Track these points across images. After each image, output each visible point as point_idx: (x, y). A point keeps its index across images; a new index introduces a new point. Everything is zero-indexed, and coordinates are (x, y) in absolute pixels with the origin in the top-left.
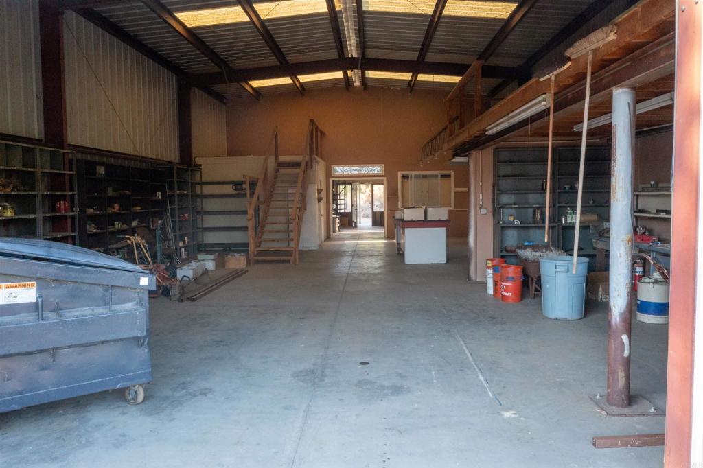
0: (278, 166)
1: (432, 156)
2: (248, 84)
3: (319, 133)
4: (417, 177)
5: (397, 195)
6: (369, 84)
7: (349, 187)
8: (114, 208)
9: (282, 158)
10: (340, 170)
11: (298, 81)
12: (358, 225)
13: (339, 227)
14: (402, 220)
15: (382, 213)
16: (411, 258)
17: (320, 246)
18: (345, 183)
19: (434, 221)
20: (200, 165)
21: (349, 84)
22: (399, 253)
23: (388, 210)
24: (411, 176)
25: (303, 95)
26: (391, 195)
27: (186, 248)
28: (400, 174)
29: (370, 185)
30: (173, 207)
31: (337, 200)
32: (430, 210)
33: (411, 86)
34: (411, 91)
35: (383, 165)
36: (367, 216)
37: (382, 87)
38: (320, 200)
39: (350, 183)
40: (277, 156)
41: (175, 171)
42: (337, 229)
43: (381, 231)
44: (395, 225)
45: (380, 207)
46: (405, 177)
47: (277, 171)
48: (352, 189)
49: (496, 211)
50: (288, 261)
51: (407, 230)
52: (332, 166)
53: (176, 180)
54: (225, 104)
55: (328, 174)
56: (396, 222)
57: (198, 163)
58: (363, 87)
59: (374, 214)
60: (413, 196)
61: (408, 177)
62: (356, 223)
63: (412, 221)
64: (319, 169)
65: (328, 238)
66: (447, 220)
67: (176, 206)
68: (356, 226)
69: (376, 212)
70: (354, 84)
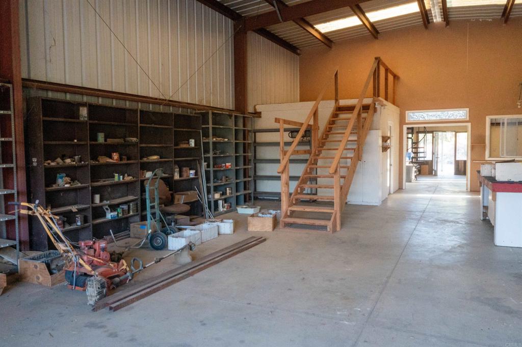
0: (337, 111)
2: (314, 28)
3: (391, 77)
4: (511, 124)
5: (484, 143)
6: (453, 17)
7: (429, 136)
8: (111, 157)
9: (343, 103)
10: (416, 116)
11: (367, 19)
12: (439, 173)
13: (416, 177)
14: (491, 179)
15: (465, 162)
17: (384, 201)
18: (425, 131)
20: (260, 113)
21: (428, 20)
22: (484, 220)
23: (472, 160)
24: (503, 124)
25: (376, 38)
26: (477, 143)
27: (225, 201)
28: (488, 120)
29: (454, 133)
30: (208, 155)
31: (417, 148)
33: (507, 11)
34: (506, 21)
35: (468, 109)
36: (451, 163)
37: (468, 21)
38: (385, 149)
39: (432, 132)
40: (336, 100)
41: (210, 116)
42: (413, 177)
43: (463, 181)
44: (481, 183)
45: (463, 155)
46: (494, 124)
47: (335, 115)
48: (433, 137)
50: (324, 228)
52: (407, 112)
53: (211, 126)
55: (402, 121)
56: (482, 180)
57: (258, 110)
58: (445, 23)
59: (457, 163)
60: (505, 144)
61: (498, 124)
62: (436, 172)
64: (387, 116)
65: (400, 189)
67: (211, 155)
68: (436, 175)
69: (458, 161)
70: (435, 20)
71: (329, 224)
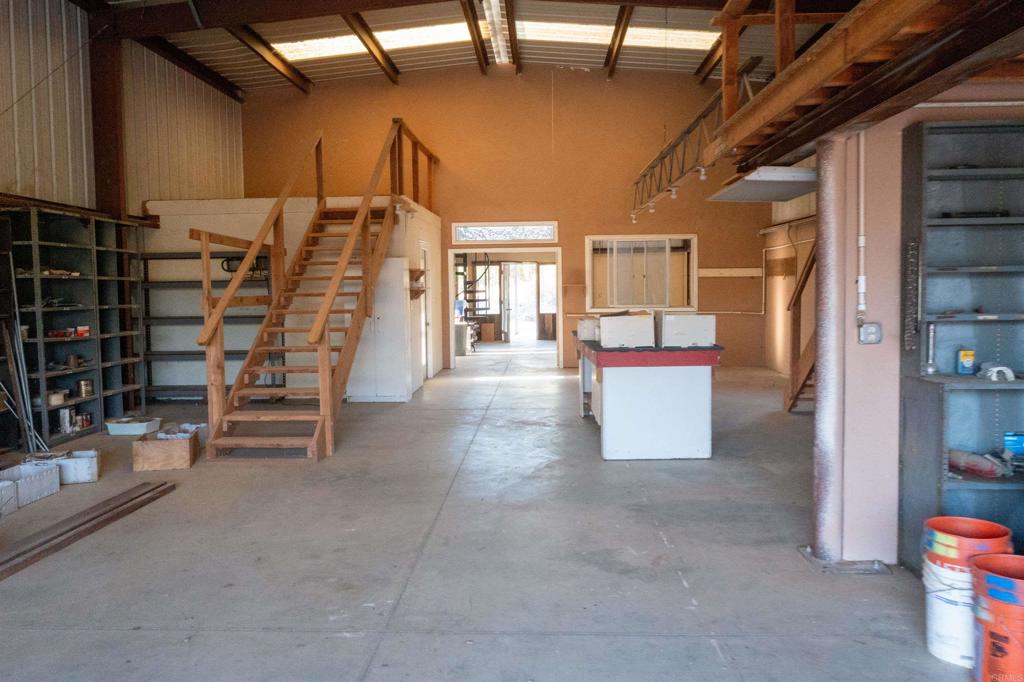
0: (321, 218)
1: (663, 195)
2: (271, 49)
3: (422, 159)
4: (623, 250)
5: (584, 282)
6: (528, 58)
7: (494, 270)
9: (333, 203)
10: (471, 233)
11: (377, 44)
12: (512, 337)
13: (472, 345)
14: (595, 345)
15: (554, 316)
16: (619, 443)
17: (418, 393)
18: (487, 261)
19: (679, 349)
20: (157, 218)
21: (486, 59)
23: (565, 313)
24: (612, 250)
25: (394, 82)
26: (573, 283)
27: (78, 409)
28: (588, 242)
29: (535, 265)
30: (30, 309)
31: (473, 292)
32: (669, 321)
33: (612, 57)
34: (610, 75)
35: (556, 223)
36: (532, 319)
37: (552, 67)
38: (415, 293)
39: (498, 263)
40: (320, 198)
41: (34, 221)
42: (468, 346)
43: (552, 351)
44: (579, 352)
45: (551, 306)
46: (599, 250)
47: (318, 227)
48: (501, 272)
49: (913, 333)
50: (300, 452)
51: (609, 373)
52: (454, 225)
53: (35, 242)
54: (241, 100)
55: (446, 242)
56: (580, 346)
57: (152, 212)
58: (515, 66)
59: (542, 318)
60: (615, 285)
61: (604, 251)
62: (507, 335)
63: (623, 350)
64: (418, 232)
65: (446, 368)
66: (716, 348)
67: (38, 308)
68: (507, 341)
69: (544, 315)
70: (497, 60)
71: (312, 444)
